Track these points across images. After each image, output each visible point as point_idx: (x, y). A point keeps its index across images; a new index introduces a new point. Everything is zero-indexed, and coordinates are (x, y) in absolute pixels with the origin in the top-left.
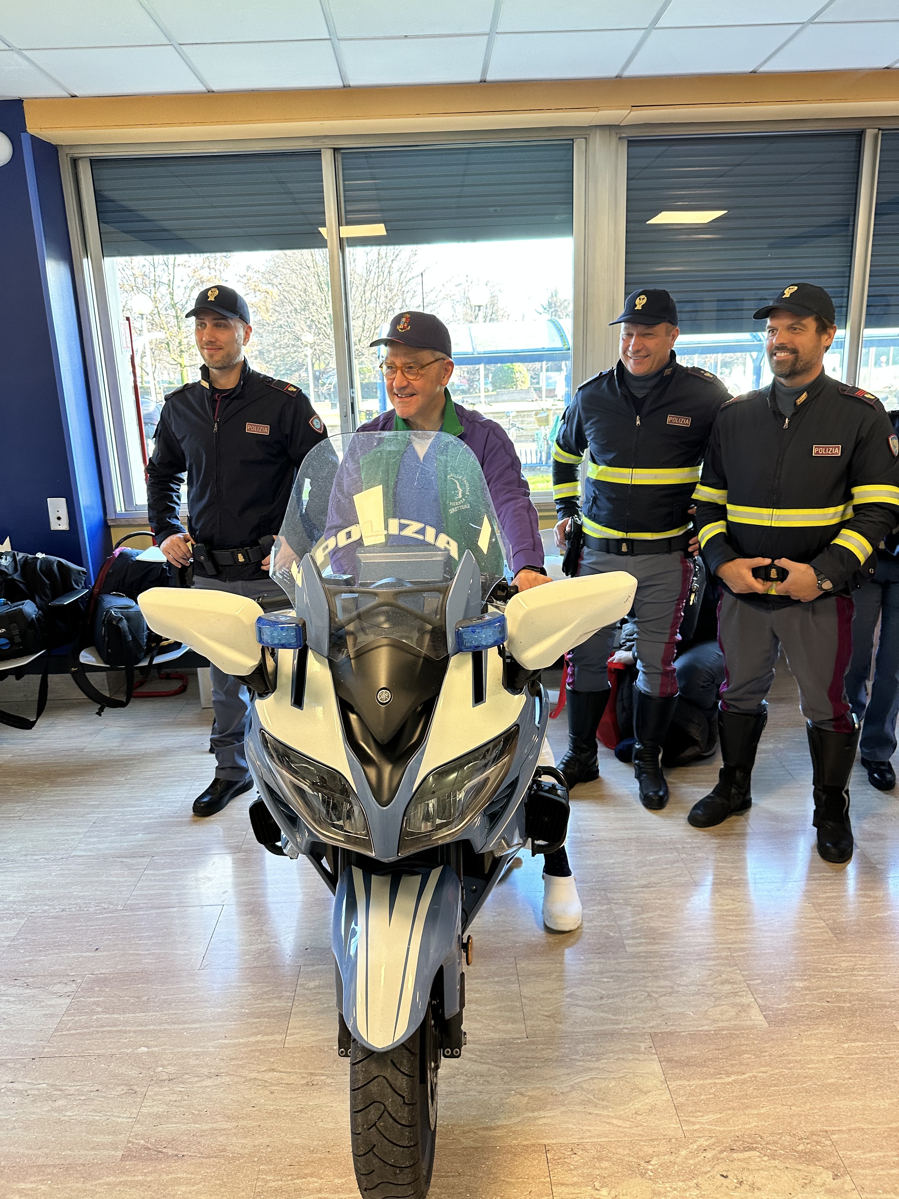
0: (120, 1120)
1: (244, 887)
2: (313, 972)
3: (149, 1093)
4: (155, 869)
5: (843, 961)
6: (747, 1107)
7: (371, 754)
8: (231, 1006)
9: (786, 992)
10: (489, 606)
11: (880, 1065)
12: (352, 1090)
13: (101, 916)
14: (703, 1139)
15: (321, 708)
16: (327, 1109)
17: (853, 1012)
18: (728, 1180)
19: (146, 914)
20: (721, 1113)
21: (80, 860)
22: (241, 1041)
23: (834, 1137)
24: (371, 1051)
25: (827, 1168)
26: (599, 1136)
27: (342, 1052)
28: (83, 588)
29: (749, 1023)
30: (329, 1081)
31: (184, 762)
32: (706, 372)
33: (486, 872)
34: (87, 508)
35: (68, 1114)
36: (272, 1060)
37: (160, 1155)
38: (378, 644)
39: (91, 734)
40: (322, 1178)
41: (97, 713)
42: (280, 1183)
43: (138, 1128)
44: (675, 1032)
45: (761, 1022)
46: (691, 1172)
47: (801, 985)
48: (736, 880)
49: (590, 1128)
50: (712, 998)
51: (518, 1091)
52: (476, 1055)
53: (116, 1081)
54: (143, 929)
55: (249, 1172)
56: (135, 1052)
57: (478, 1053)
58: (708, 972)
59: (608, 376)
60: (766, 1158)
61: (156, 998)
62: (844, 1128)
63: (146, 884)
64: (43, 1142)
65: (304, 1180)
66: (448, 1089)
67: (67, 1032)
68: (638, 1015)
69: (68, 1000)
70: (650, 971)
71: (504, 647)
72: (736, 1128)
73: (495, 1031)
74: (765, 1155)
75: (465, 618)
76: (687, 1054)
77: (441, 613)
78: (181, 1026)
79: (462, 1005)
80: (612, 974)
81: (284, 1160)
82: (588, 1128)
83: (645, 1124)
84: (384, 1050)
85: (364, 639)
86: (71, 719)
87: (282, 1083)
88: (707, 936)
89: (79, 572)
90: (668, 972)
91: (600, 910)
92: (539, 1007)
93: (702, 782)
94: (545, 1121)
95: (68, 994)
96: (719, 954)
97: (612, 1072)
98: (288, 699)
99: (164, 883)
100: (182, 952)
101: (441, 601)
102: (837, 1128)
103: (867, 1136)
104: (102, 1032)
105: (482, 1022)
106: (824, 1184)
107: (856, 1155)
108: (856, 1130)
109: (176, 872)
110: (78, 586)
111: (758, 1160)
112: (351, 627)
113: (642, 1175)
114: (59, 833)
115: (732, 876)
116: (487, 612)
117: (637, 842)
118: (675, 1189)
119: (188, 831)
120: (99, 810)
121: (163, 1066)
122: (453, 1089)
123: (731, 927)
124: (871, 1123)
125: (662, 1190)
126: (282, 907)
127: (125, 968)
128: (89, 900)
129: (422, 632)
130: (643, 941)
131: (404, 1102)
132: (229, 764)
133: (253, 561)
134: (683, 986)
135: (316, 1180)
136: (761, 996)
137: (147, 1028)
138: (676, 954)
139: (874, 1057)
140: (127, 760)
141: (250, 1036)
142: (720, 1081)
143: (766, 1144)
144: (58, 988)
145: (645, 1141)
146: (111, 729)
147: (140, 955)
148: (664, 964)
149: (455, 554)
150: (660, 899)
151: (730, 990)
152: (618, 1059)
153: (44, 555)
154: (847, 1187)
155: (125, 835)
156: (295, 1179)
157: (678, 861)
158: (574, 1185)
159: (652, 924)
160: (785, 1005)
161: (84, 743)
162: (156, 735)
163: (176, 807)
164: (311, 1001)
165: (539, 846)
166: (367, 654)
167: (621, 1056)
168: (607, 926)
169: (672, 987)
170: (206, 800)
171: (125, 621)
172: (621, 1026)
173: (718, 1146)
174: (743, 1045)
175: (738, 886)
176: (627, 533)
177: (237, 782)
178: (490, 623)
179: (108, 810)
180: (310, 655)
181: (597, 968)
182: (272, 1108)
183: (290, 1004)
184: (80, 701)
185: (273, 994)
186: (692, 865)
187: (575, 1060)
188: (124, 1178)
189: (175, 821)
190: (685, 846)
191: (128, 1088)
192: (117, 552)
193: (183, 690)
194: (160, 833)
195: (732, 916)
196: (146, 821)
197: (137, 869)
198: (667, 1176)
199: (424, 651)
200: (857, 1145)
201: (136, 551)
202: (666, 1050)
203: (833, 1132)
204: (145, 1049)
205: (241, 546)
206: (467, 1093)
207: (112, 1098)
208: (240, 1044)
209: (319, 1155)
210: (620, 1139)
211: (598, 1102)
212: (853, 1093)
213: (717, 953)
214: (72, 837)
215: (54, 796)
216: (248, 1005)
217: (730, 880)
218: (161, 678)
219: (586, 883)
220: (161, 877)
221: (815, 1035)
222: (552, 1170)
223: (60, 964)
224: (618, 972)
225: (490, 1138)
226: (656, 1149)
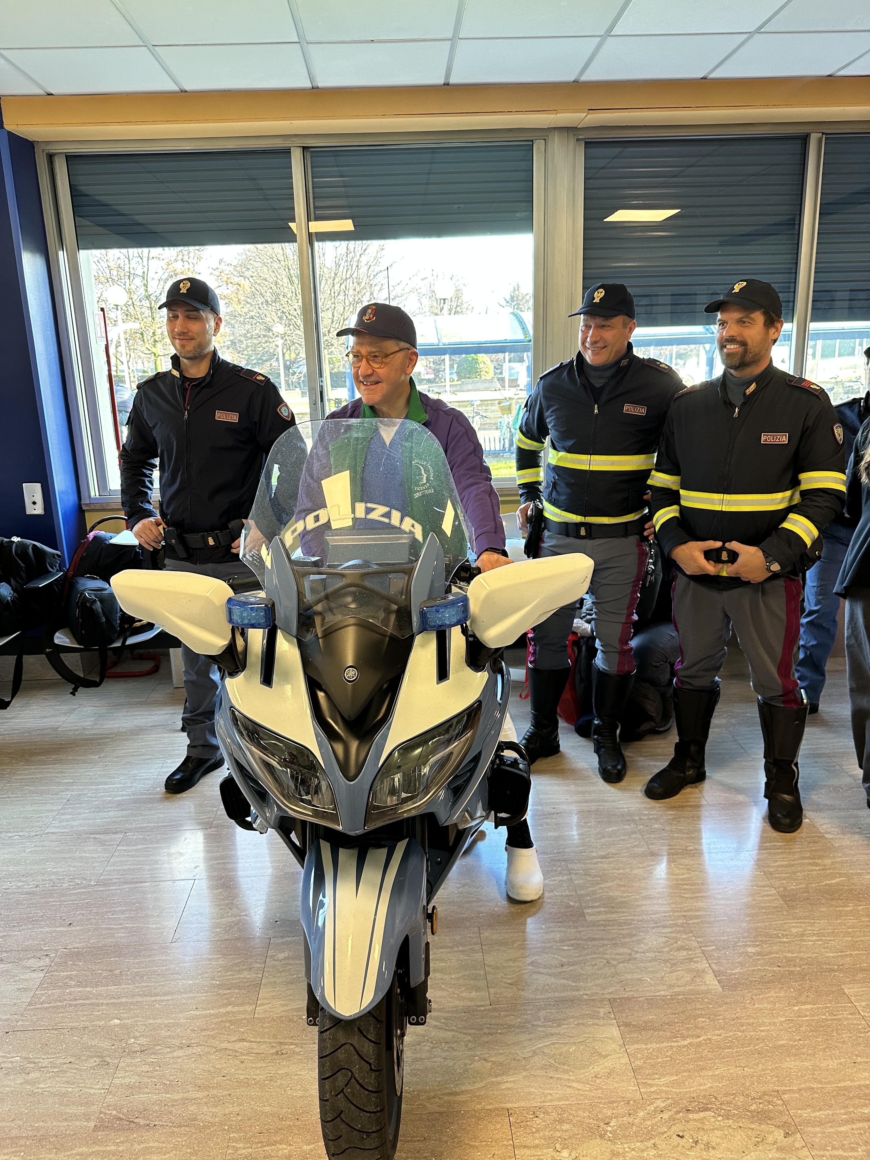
0: (92, 1091)
1: (215, 862)
2: (282, 943)
3: (122, 1065)
4: (127, 845)
5: (794, 927)
6: (702, 1069)
7: (339, 731)
8: (202, 978)
9: (739, 957)
10: (453, 587)
11: (828, 1026)
12: (320, 1058)
13: (75, 892)
14: (660, 1101)
15: (290, 686)
16: (296, 1078)
17: (803, 976)
18: (684, 1140)
19: (119, 889)
20: (677, 1075)
21: (54, 837)
22: (212, 1012)
23: (786, 1097)
24: (338, 1019)
25: (779, 1127)
26: (559, 1099)
27: (311, 1021)
28: (57, 571)
29: (704, 988)
30: (298, 1050)
31: (157, 740)
32: (661, 363)
33: (451, 844)
34: (62, 492)
35: (41, 1086)
36: (242, 1030)
37: (132, 1125)
38: (345, 624)
39: (65, 714)
40: (290, 1145)
41: (71, 693)
42: (250, 1150)
43: (110, 1099)
44: (633, 998)
45: (714, 987)
46: (649, 1132)
47: (753, 951)
48: (691, 850)
49: (551, 1092)
50: (668, 964)
51: (482, 1056)
52: (440, 1022)
53: (88, 1053)
54: (115, 904)
55: (219, 1140)
56: (108, 1024)
57: (443, 1021)
58: (664, 939)
59: (569, 367)
60: (720, 1118)
61: (128, 971)
62: (795, 1088)
63: (120, 859)
64: (16, 1114)
65: (273, 1147)
66: (415, 1056)
67: (40, 1006)
68: (597, 982)
69: (42, 975)
70: (608, 939)
71: (466, 626)
72: (692, 1089)
73: (459, 998)
74: (719, 1115)
75: (430, 597)
76: (645, 1018)
77: (407, 594)
78: (153, 999)
79: (427, 974)
80: (573, 942)
81: (253, 1128)
82: (549, 1091)
83: (604, 1087)
84: (350, 1018)
85: (331, 619)
86: (46, 699)
87: (252, 1053)
88: (665, 905)
89: (53, 555)
90: (626, 940)
91: (561, 881)
92: (502, 974)
93: (658, 755)
94: (508, 1085)
95: (41, 969)
96: (675, 922)
97: (571, 1037)
98: (257, 678)
99: (137, 859)
100: (154, 926)
101: (406, 582)
102: (788, 1088)
103: (817, 1095)
104: (75, 1005)
105: (447, 990)
106: (775, 1143)
107: (805, 1113)
108: (806, 1089)
109: (149, 847)
110: (53, 569)
111: (713, 1120)
112: (319, 608)
113: (602, 1137)
114: (34, 811)
115: (687, 847)
116: (451, 592)
117: (596, 814)
118: (633, 1150)
119: (160, 807)
120: (72, 788)
121: (135, 1038)
122: (419, 1055)
123: (687, 896)
124: (820, 1082)
125: (621, 1151)
126: (252, 881)
127: (98, 942)
128: (62, 876)
129: (388, 612)
130: (602, 910)
131: (371, 1069)
132: (201, 742)
133: (222, 545)
134: (641, 953)
135: (285, 1147)
136: (715, 961)
137: (119, 1001)
138: (634, 922)
139: (823, 1019)
140: (101, 738)
141: (219, 1007)
142: (676, 1044)
143: (721, 1104)
144: (32, 962)
145: (604, 1104)
146: (85, 709)
147: (113, 929)
148: (623, 932)
149: (419, 536)
150: (618, 869)
151: (685, 956)
152: (578, 1024)
153: (19, 539)
154: (797, 1145)
155: (98, 812)
156: (265, 1146)
157: (635, 833)
158: (536, 1147)
159: (610, 894)
160: (737, 970)
161: (58, 722)
162: (129, 714)
163: (148, 784)
164: (280, 972)
165: (502, 818)
166: (334, 634)
167: (581, 1022)
168: (567, 896)
169: (630, 954)
170: (177, 777)
171: (98, 603)
172: (581, 993)
173: (675, 1107)
174: (699, 1009)
175: (693, 856)
176: (585, 517)
177: (209, 760)
178: (453, 603)
179: (81, 787)
180: (280, 635)
181: (558, 936)
182: (242, 1077)
183: (260, 976)
184: (54, 681)
185: (244, 965)
186: (650, 836)
187: (536, 1025)
188: (97, 1148)
189: (147, 798)
190: (642, 817)
191: (101, 1059)
192: (91, 536)
193: (155, 670)
194: (132, 809)
195: (687, 885)
196: (120, 798)
197: (110, 845)
198: (625, 1137)
199: (390, 630)
200: (807, 1103)
201: (109, 534)
202: (624, 1015)
203: (784, 1092)
204: (117, 1021)
205: (211, 530)
206: (433, 1060)
207: (85, 1070)
208: (211, 1015)
209: (288, 1123)
210: (580, 1102)
211: (559, 1066)
212: (803, 1054)
213: (673, 920)
214: (46, 814)
215: (29, 774)
216: (219, 977)
217: (686, 850)
218: (134, 658)
219: (547, 854)
220: (134, 853)
221: (767, 998)
222: (515, 1133)
223: (33, 939)
224: (578, 940)
225: (455, 1102)
226: (615, 1111)
